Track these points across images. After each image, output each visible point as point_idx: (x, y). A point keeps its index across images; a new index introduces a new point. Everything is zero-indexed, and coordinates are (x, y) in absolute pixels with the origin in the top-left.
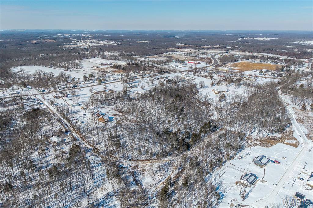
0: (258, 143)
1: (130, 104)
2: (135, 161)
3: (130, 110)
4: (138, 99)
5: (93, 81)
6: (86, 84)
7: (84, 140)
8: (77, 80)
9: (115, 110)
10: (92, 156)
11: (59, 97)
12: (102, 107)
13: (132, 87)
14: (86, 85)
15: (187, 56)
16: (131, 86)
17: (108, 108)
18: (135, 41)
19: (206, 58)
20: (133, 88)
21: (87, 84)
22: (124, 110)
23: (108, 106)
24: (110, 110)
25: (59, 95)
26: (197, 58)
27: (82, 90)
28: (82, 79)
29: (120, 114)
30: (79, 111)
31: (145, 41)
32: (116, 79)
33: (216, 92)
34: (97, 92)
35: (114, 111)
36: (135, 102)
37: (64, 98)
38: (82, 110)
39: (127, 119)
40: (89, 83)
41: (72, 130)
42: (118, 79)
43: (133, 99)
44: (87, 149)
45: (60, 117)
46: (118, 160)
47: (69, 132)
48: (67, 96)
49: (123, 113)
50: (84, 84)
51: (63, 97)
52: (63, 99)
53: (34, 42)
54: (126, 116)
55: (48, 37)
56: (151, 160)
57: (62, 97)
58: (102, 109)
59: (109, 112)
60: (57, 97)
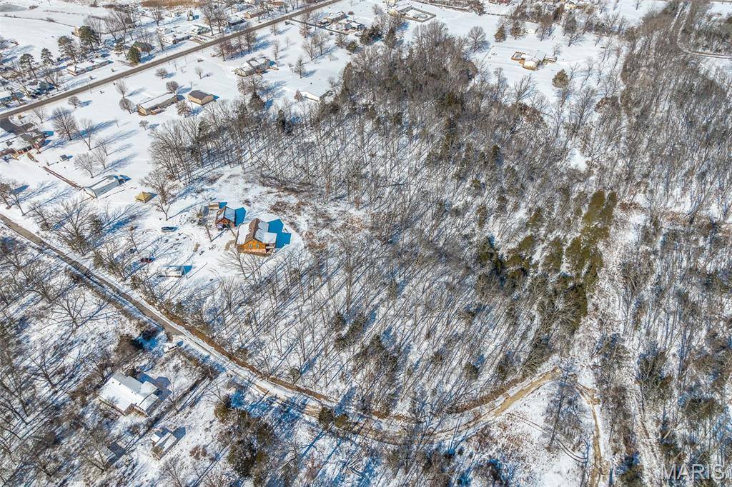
2: (466, 409)
5: (104, 56)
6: (83, 71)
7: (243, 365)
8: (38, 59)
10: (318, 438)
11: (13, 152)
12: (210, 175)
13: (261, 69)
14: (86, 76)
17: (231, 176)
20: (266, 71)
21: (88, 70)
23: (228, 168)
24: (246, 189)
25: (9, 144)
27: (87, 104)
28: (56, 53)
29: (292, 200)
30: (134, 212)
32: (183, 39)
33: (527, 64)
34: (153, 108)
35: (262, 189)
37: (33, 152)
38: (147, 206)
39: (330, 220)
40: (94, 68)
41: (164, 318)
42: (188, 38)
44: (276, 405)
45: (74, 259)
47: (155, 332)
48: (44, 143)
50: (78, 73)
51: (30, 148)
52: (31, 157)
54: (315, 203)
57: (25, 150)
58: (216, 185)
60: (3, 156)
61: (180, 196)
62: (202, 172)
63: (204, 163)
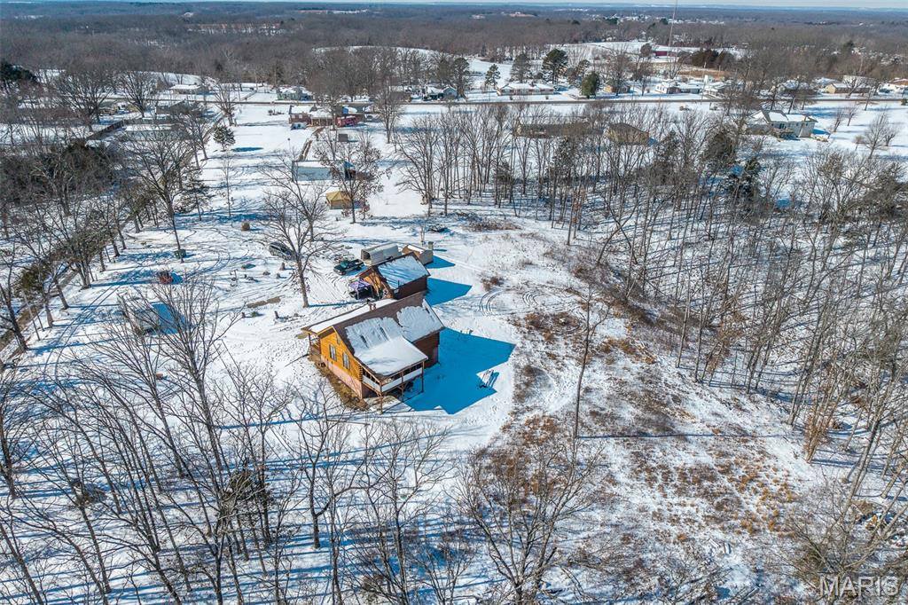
1: (742, 241)
3: (729, 303)
4: (828, 218)
5: (559, 89)
6: (512, 93)
9: (580, 273)
11: (308, 120)
13: (787, 133)
16: (781, 126)
17: (533, 236)
21: (520, 93)
22: (668, 286)
23: (546, 225)
24: (527, 264)
25: (314, 109)
29: (615, 328)
32: (687, 90)
35: (563, 277)
36: (809, 241)
39: (666, 430)
40: (529, 93)
42: (698, 92)
43: (785, 209)
48: (352, 125)
49: (644, 319)
50: (503, 93)
51: (331, 122)
54: (668, 366)
57: (324, 123)
58: (480, 235)
59: (514, 279)
60: (297, 122)
61: (396, 223)
62: (488, 211)
63: (512, 204)
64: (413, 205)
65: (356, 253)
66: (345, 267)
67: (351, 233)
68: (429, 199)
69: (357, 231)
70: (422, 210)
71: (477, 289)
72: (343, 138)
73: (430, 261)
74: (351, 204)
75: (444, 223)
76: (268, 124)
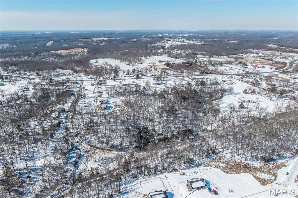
0: (222, 165)
2: (92, 147)
5: (134, 75)
11: (94, 84)
15: (262, 58)
18: (223, 41)
19: (280, 63)
20: (159, 85)
21: (127, 77)
23: (121, 97)
26: (271, 62)
27: (117, 81)
29: (123, 106)
31: (232, 41)
35: (121, 102)
46: (80, 142)
47: (70, 111)
50: (125, 77)
53: (134, 40)
55: (150, 36)
56: (105, 150)
57: (96, 85)
59: (116, 102)
60: (92, 85)
61: (105, 98)
62: (115, 96)
63: (118, 95)
64: (107, 96)
65: (101, 101)
66: (100, 102)
67: (100, 99)
68: (109, 95)
69: (101, 99)
70: (108, 96)
71: (112, 103)
72: (99, 87)
73: (108, 101)
74: (100, 96)
75: (110, 98)
76: (88, 85)
